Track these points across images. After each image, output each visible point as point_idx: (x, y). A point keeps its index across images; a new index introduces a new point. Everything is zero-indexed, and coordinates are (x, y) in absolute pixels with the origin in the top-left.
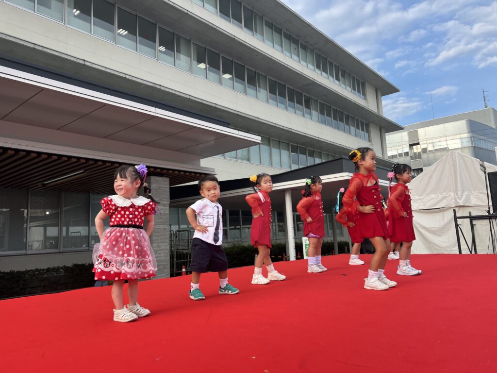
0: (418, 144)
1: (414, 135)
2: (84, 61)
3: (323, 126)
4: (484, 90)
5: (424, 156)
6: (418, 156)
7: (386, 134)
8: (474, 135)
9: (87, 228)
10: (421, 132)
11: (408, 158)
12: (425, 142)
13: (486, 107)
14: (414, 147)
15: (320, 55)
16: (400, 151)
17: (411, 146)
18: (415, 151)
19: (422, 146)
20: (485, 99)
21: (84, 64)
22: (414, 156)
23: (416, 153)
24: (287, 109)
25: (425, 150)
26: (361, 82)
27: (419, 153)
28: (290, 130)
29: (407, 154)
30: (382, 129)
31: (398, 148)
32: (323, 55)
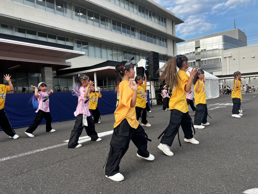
0: (199, 47)
1: (198, 43)
2: (21, 19)
3: (141, 41)
4: (235, 20)
5: (202, 53)
6: (199, 53)
7: (176, 44)
8: (226, 43)
9: (28, 87)
10: (201, 41)
11: (194, 54)
12: (203, 46)
13: (235, 29)
14: (198, 49)
15: (141, 6)
16: (191, 51)
17: (196, 48)
18: (198, 51)
19: (202, 48)
20: (235, 24)
21: (21, 20)
22: (197, 53)
23: (198, 52)
24: (121, 33)
25: (202, 51)
26: (164, 18)
27: (200, 52)
28: (120, 44)
29: (194, 52)
30: (174, 41)
31: (190, 49)
32: (142, 6)
